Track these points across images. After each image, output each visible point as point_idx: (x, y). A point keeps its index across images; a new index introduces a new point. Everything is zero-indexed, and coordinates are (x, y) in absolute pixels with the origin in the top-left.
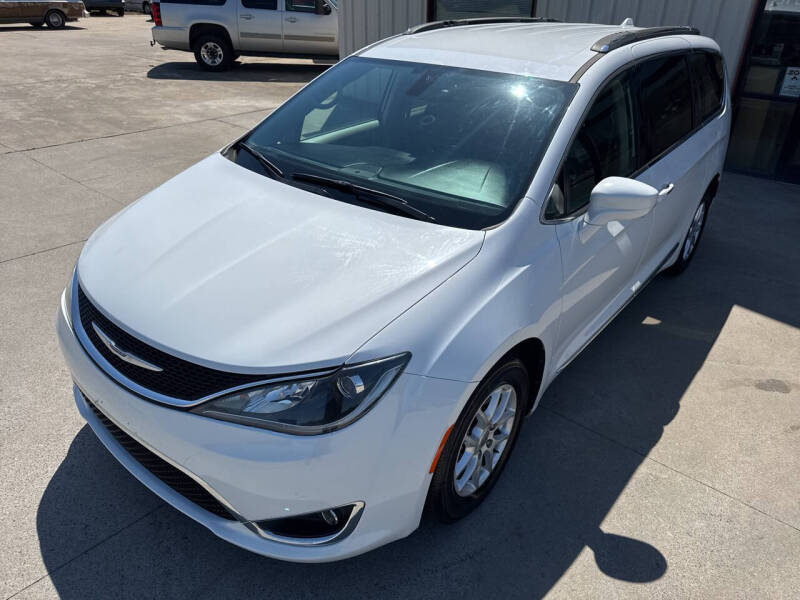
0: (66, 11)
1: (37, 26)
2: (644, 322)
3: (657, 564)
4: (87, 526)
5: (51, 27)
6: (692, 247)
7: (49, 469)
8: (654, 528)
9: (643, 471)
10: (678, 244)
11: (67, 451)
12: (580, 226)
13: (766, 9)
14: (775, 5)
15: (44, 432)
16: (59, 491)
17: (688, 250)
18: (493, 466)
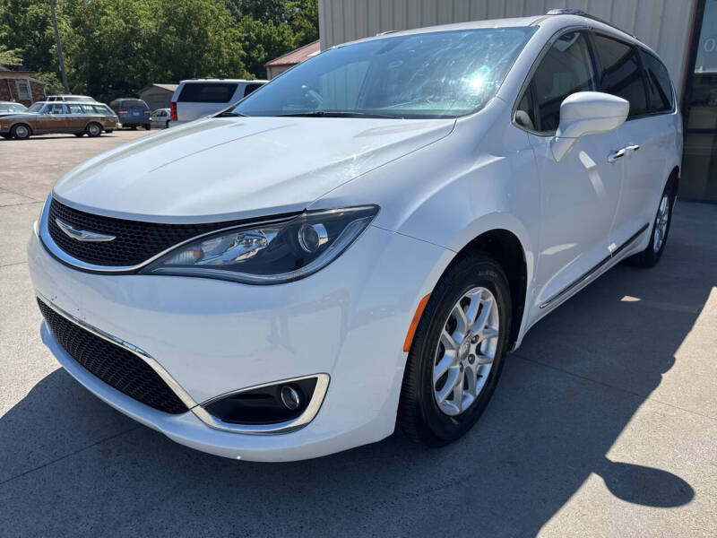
0: (103, 123)
1: (79, 135)
2: (623, 299)
3: (682, 491)
4: (31, 452)
5: (91, 136)
6: (661, 242)
7: (6, 405)
8: (670, 458)
9: (646, 409)
10: (647, 225)
11: (28, 391)
12: (552, 144)
13: (696, 72)
14: (704, 69)
15: (10, 378)
16: (11, 423)
17: (658, 243)
18: (478, 392)
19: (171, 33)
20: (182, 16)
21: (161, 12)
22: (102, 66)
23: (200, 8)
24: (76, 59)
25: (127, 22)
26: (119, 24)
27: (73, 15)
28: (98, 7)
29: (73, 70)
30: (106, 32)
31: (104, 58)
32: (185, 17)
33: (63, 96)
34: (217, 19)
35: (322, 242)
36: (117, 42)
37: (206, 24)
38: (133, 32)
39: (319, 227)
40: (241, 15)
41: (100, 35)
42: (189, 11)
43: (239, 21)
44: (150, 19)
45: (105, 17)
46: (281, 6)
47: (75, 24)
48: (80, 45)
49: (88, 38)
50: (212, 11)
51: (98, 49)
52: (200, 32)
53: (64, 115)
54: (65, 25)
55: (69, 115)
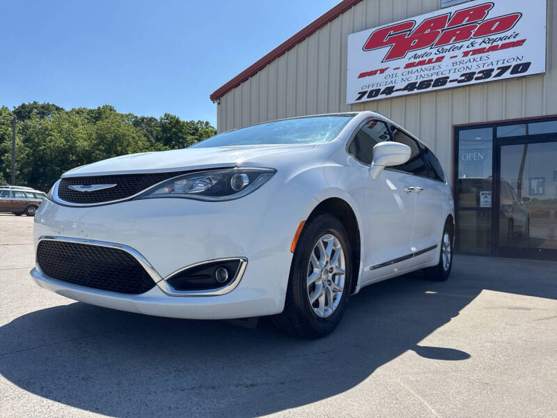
2: (427, 292)
5: (28, 215)
10: (437, 246)
12: (369, 171)
17: (446, 265)
18: (334, 309)
19: (101, 150)
20: (110, 140)
21: (94, 136)
22: (42, 170)
23: (124, 135)
24: (22, 165)
25: (67, 141)
26: (60, 142)
27: (25, 135)
28: (47, 129)
29: (18, 172)
30: (49, 147)
31: (44, 165)
32: (113, 141)
33: (10, 187)
34: (136, 143)
35: (245, 184)
36: (57, 154)
37: (127, 146)
38: (71, 148)
39: (244, 175)
40: (154, 142)
41: (44, 149)
42: (115, 136)
43: (152, 146)
44: (85, 140)
45: (50, 137)
46: (184, 139)
47: (25, 141)
48: (27, 155)
49: (34, 151)
50: (133, 138)
51: (41, 158)
52: (122, 151)
53: (10, 199)
54: (19, 140)
55: (13, 199)
